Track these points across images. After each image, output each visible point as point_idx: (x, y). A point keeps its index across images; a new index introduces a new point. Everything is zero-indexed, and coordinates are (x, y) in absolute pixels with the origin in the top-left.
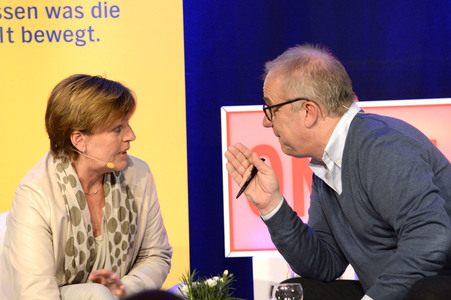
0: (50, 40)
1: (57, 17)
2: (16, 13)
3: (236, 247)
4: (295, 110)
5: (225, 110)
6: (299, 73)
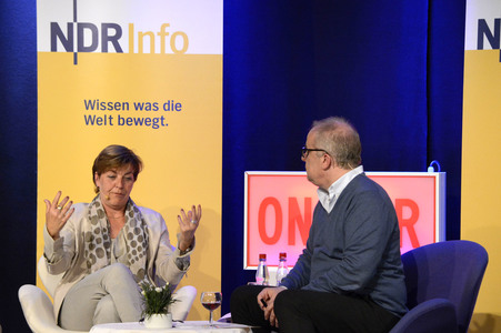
0: (136, 124)
1: (141, 109)
2: (115, 106)
3: (251, 263)
4: (319, 156)
5: (247, 173)
6: (327, 134)
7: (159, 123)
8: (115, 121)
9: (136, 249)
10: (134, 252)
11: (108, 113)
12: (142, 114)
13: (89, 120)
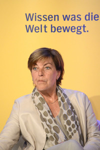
0: (64, 31)
1: (68, 20)
2: (49, 18)
7: (82, 30)
8: (49, 29)
9: (71, 126)
10: (70, 129)
11: (43, 23)
12: (69, 24)
13: (29, 29)
